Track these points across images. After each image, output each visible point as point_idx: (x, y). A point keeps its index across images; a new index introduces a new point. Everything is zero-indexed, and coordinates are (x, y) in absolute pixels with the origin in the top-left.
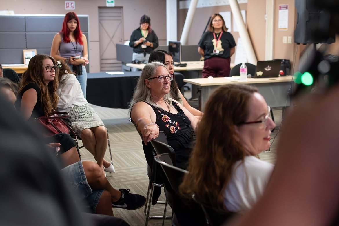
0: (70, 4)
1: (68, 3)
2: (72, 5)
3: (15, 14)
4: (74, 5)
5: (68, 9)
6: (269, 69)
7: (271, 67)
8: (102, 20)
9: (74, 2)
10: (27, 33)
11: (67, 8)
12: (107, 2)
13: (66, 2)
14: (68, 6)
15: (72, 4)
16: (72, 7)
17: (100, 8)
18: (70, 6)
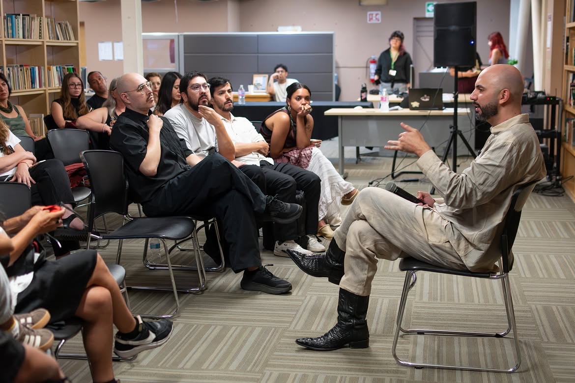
0: (374, 15)
1: (372, 14)
2: (378, 17)
3: (302, 31)
4: (379, 17)
5: (372, 22)
6: (427, 100)
7: (429, 97)
8: (419, 36)
9: (379, 13)
10: (259, 55)
11: (370, 20)
12: (426, 11)
13: (369, 13)
14: (372, 19)
15: (377, 15)
16: (376, 19)
17: (416, 19)
18: (374, 18)
